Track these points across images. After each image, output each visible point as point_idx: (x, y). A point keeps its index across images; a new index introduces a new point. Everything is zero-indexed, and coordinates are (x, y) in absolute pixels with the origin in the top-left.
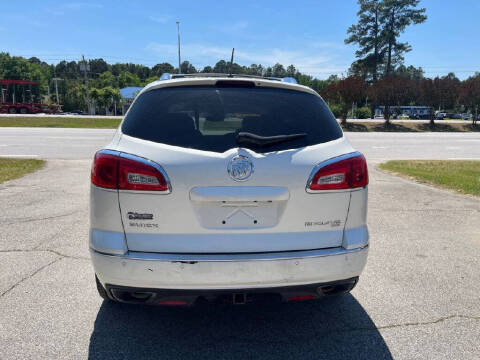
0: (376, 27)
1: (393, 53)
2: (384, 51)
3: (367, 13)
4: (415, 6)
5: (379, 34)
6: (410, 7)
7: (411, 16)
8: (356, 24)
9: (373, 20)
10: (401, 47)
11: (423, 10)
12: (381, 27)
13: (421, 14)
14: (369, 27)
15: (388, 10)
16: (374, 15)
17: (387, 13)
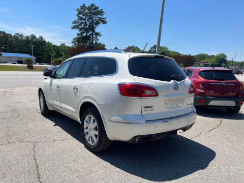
0: (86, 23)
1: (94, 36)
2: (90, 35)
3: (81, 16)
4: (102, 15)
5: (87, 26)
6: (100, 16)
7: (101, 20)
8: (76, 20)
9: (84, 19)
10: (97, 34)
11: (106, 18)
12: (88, 23)
13: (105, 20)
14: (83, 23)
15: (91, 16)
16: (84, 17)
17: (90, 17)
